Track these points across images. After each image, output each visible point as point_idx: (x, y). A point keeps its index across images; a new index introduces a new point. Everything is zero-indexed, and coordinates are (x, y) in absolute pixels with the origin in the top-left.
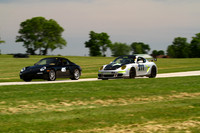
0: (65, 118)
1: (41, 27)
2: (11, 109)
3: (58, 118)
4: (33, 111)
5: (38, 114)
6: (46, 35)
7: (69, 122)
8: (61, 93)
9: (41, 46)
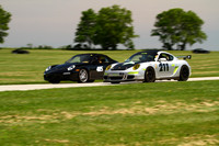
0: (206, 119)
1: (178, 20)
2: (147, 109)
3: (199, 120)
4: (171, 112)
5: (177, 115)
6: (184, 28)
7: (211, 123)
8: (202, 91)
9: (178, 40)
